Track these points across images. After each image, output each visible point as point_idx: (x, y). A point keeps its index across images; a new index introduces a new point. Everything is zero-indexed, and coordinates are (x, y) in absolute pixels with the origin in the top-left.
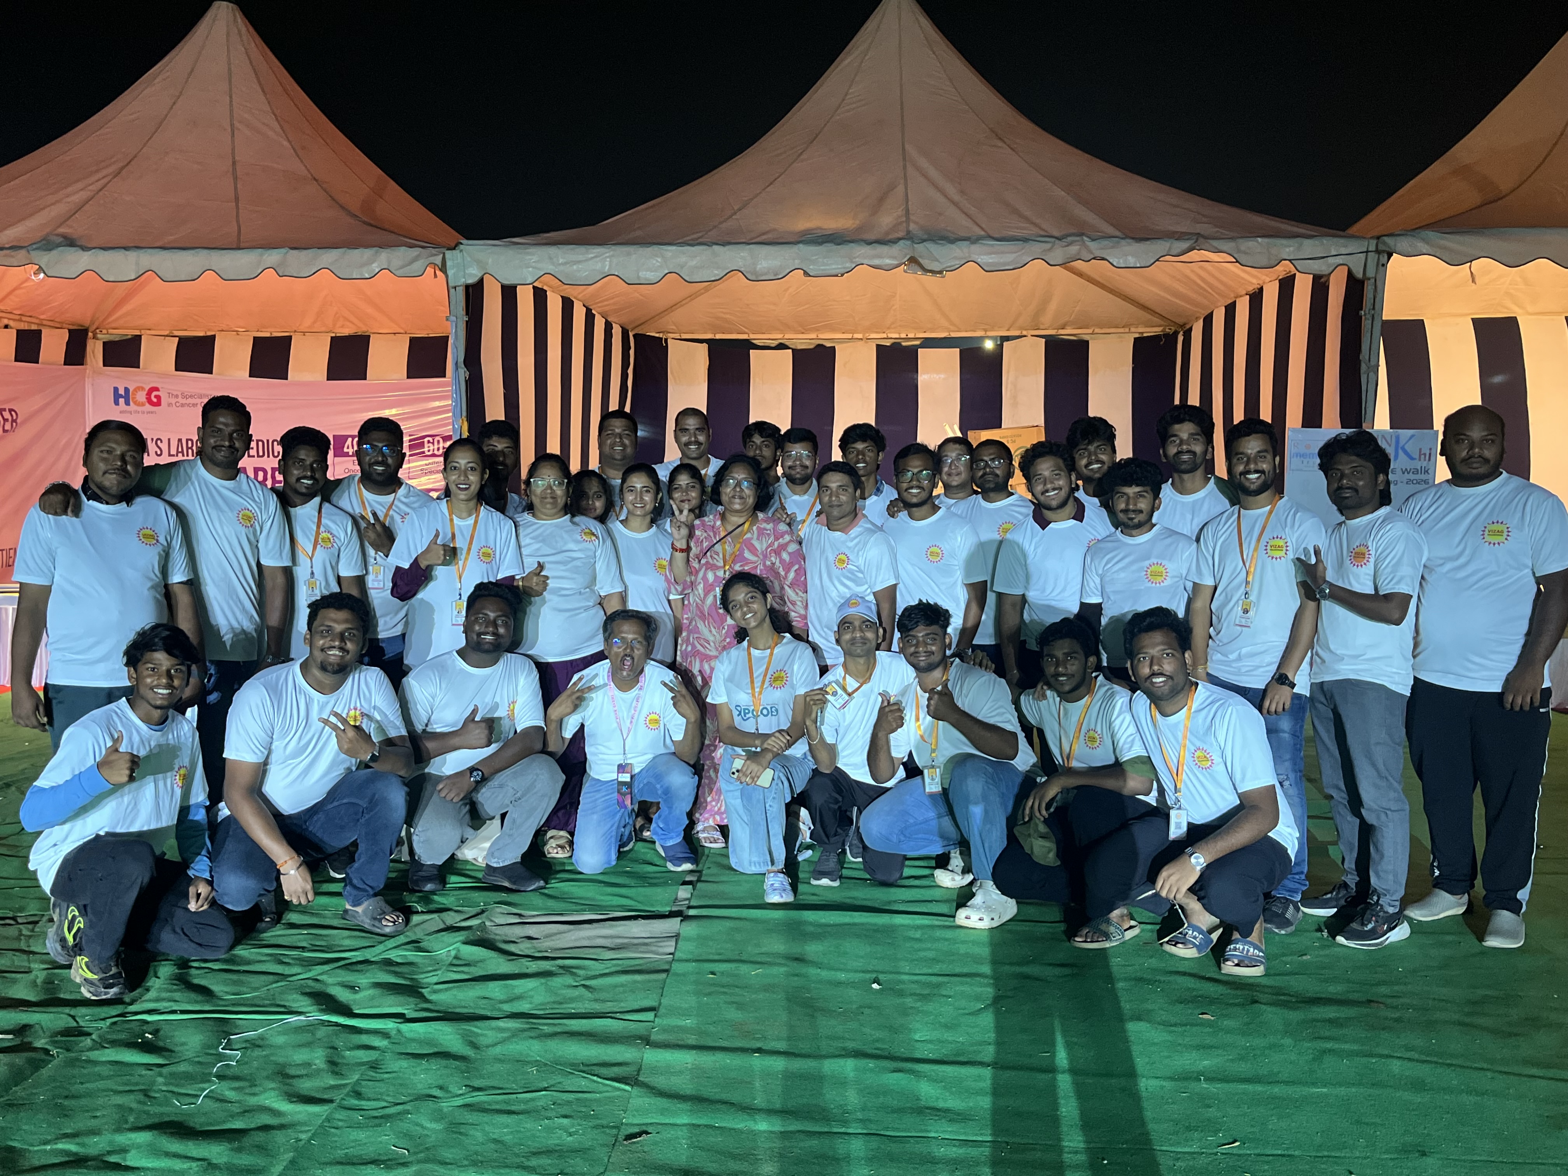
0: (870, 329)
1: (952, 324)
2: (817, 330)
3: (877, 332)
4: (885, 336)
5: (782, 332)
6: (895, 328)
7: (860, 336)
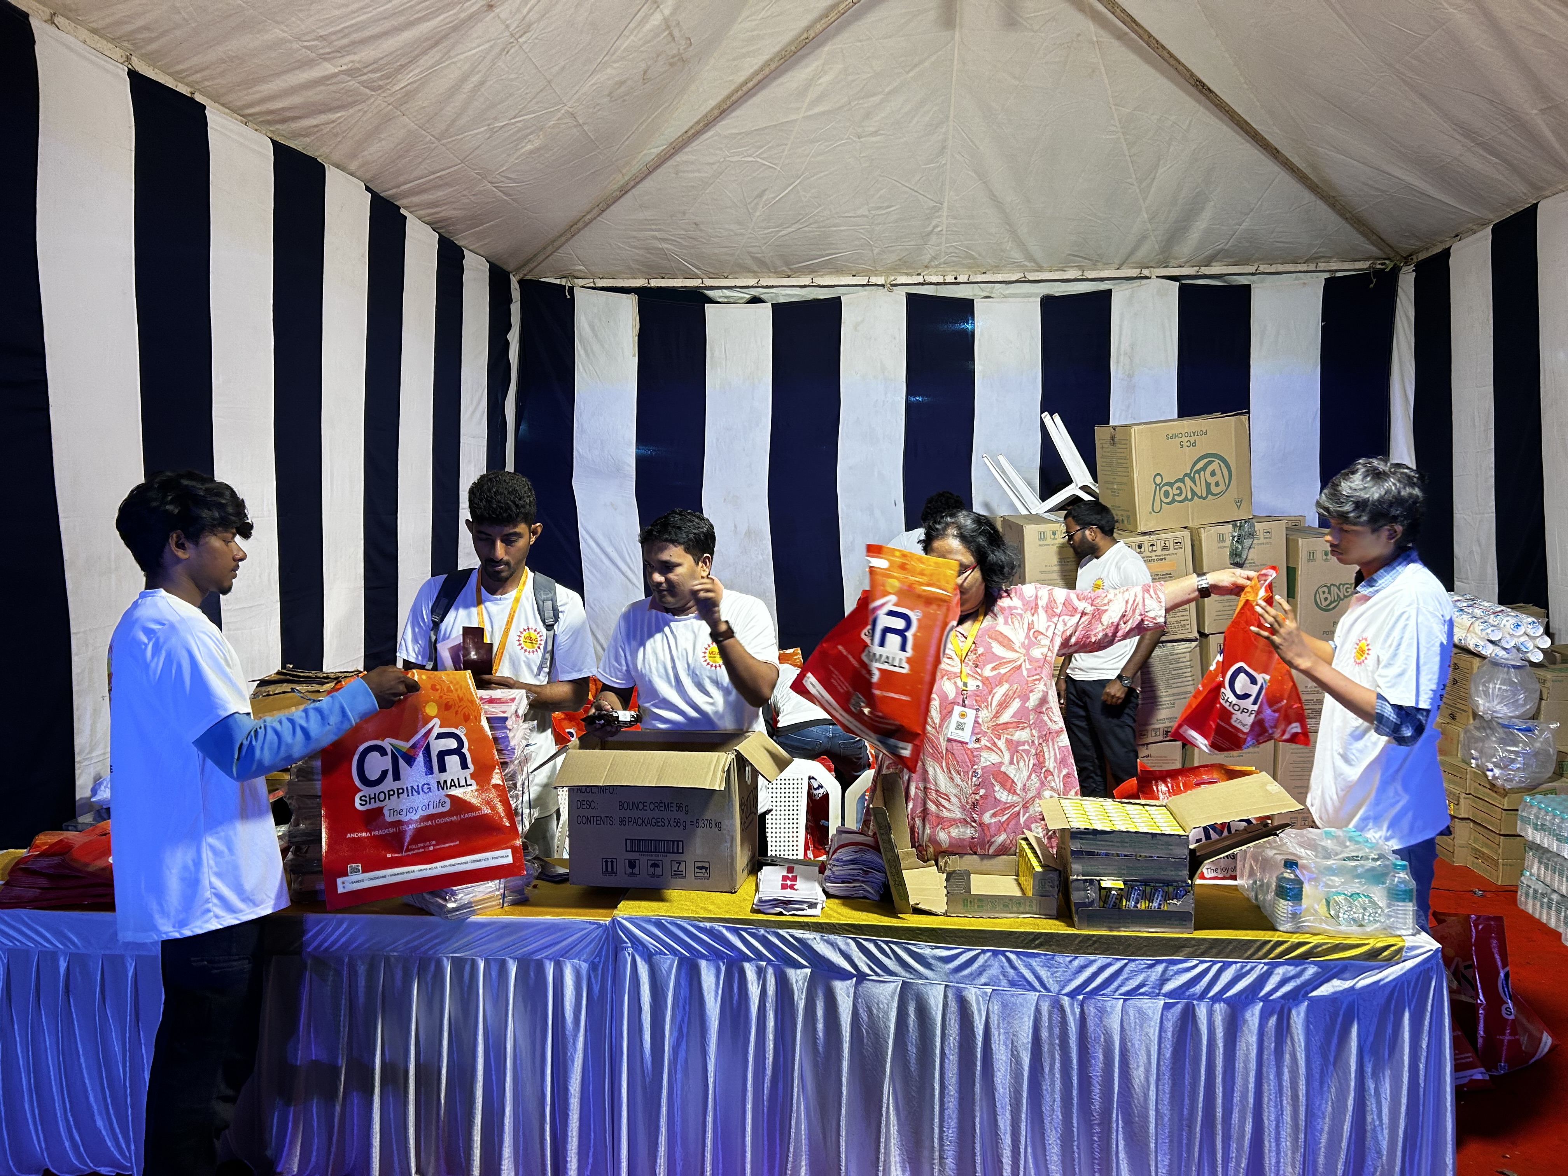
0: (895, 269)
1: (1031, 259)
2: (812, 270)
3: (907, 274)
4: (920, 279)
5: (755, 274)
6: (937, 266)
7: (880, 280)
